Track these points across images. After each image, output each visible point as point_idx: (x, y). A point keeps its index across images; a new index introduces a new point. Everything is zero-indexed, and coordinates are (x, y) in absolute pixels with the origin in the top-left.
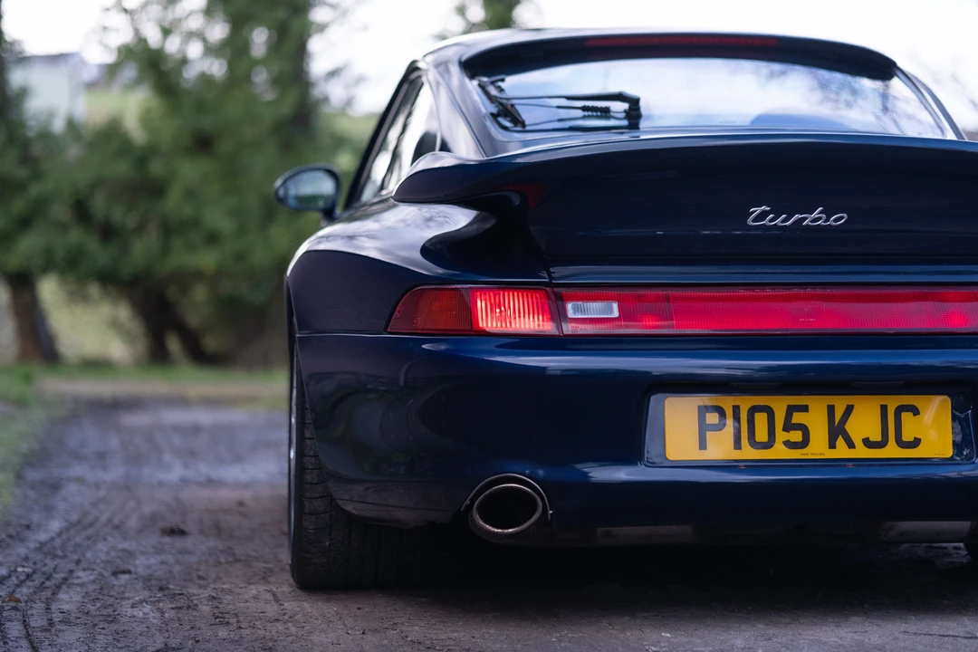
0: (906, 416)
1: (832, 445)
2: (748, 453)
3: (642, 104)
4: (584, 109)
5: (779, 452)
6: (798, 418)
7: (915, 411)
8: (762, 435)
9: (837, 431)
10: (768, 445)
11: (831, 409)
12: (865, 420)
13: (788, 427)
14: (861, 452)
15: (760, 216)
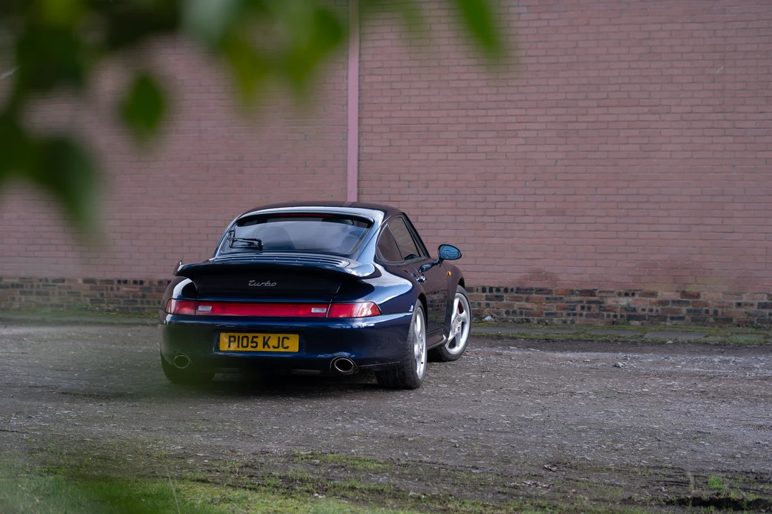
0: (285, 340)
1: (264, 348)
2: (241, 349)
3: (261, 241)
4: (248, 242)
5: (249, 349)
6: (255, 340)
7: (288, 339)
8: (245, 344)
9: (265, 344)
10: (246, 347)
11: (264, 338)
12: (273, 340)
13: (252, 342)
14: (272, 349)
15: (252, 283)
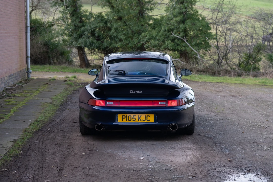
1: (138, 120)
2: (128, 121)
3: (125, 72)
4: (118, 72)
5: (132, 121)
6: (134, 117)
7: (149, 116)
8: (130, 119)
9: (139, 119)
10: (131, 120)
11: (139, 116)
12: (143, 117)
14: (142, 121)
15: (131, 92)
